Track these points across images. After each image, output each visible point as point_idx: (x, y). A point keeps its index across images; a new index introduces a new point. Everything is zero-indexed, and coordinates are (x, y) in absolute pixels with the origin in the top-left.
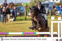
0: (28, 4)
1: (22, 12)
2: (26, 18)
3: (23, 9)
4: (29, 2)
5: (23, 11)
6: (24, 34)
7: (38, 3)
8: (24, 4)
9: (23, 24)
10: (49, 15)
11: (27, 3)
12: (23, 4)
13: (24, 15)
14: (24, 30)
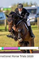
0: (9, 10)
1: (1, 19)
2: (6, 28)
3: (2, 16)
4: (10, 7)
5: (3, 19)
6: (4, 49)
7: (19, 6)
8: (4, 10)
9: (2, 36)
10: (37, 24)
11: (7, 8)
12: (2, 9)
13: (4, 24)
14: (4, 44)
